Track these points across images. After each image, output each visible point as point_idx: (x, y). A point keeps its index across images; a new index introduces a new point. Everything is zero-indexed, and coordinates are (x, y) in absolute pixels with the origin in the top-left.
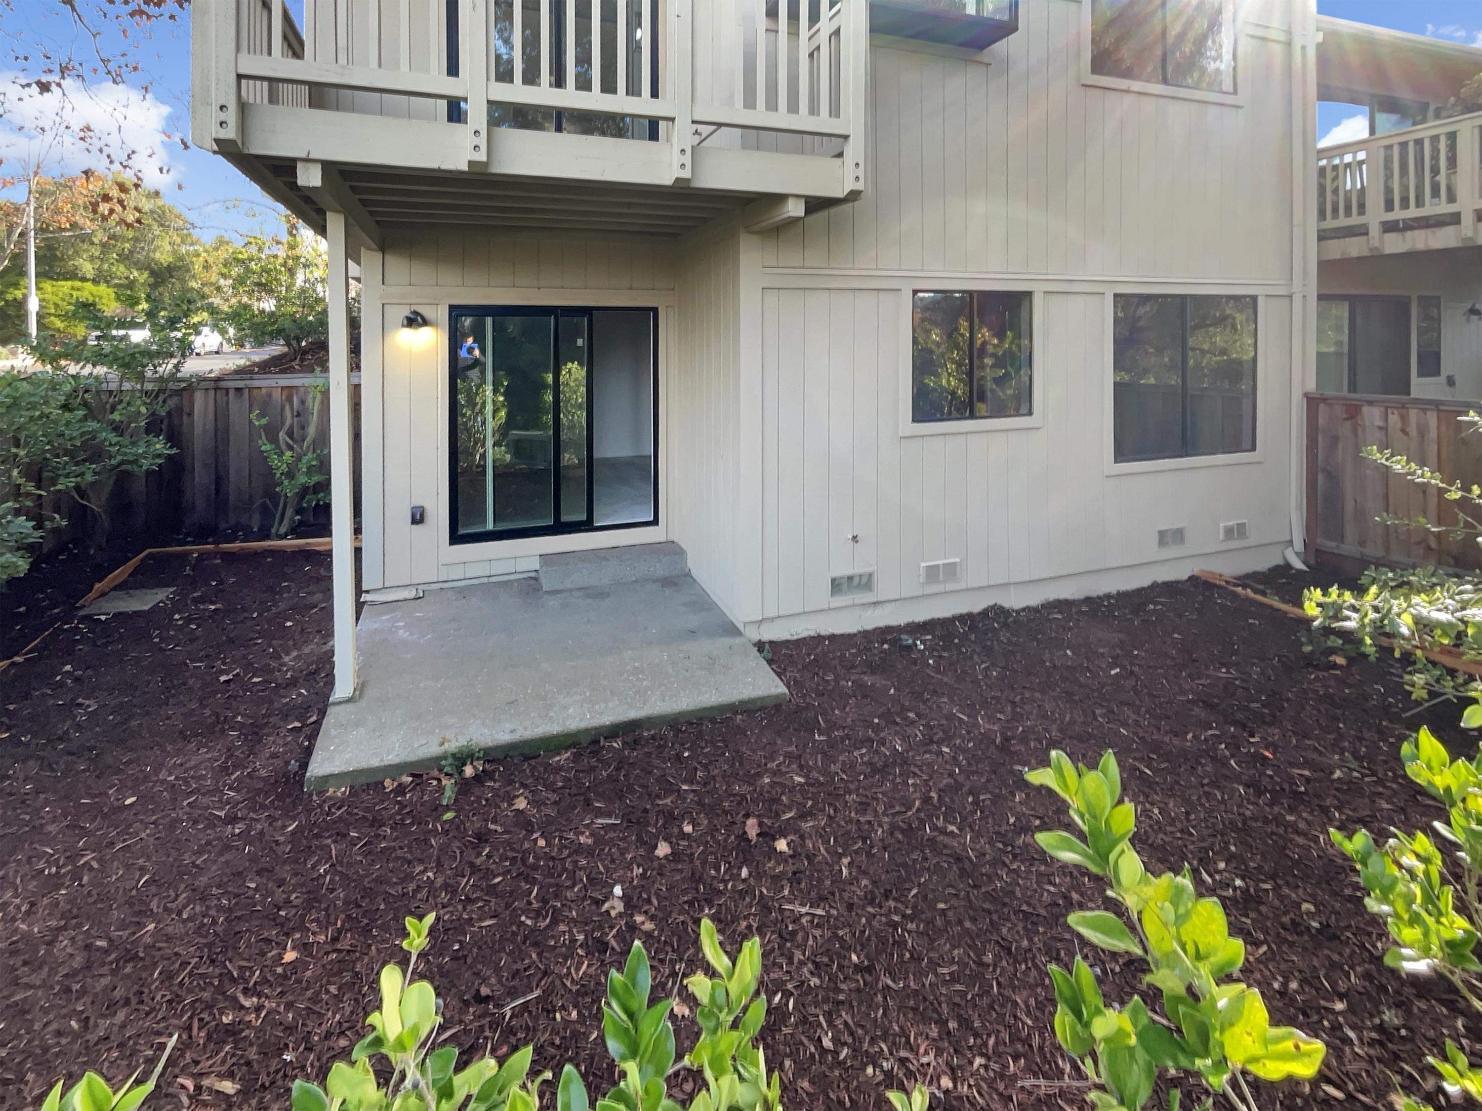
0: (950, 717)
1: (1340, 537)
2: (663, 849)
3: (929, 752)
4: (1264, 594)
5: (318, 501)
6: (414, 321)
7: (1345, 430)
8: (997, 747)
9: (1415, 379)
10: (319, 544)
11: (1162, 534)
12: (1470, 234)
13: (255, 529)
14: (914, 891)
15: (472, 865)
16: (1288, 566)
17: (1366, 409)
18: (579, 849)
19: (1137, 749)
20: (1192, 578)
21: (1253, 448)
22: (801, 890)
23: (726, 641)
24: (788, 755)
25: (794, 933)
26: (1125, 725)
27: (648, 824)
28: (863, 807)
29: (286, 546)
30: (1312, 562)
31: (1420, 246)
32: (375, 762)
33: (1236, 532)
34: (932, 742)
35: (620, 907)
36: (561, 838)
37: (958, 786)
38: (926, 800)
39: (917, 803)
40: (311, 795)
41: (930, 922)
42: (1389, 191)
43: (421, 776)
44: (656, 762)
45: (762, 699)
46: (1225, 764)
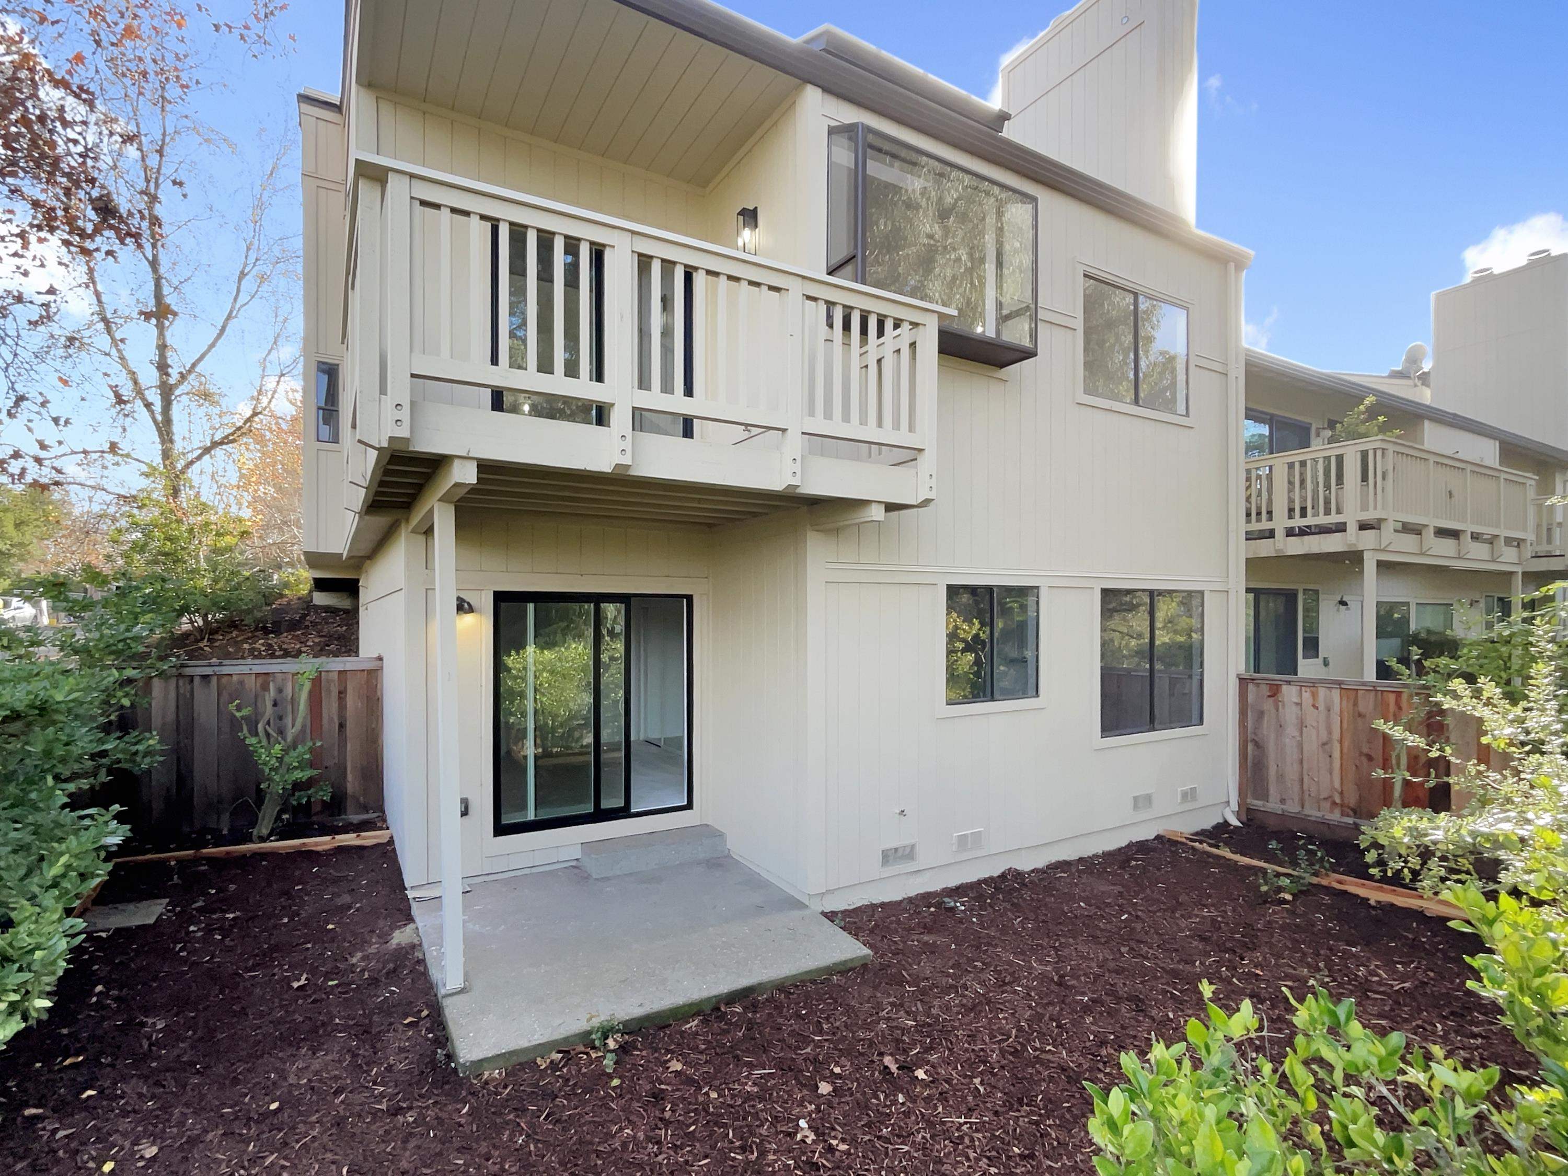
0: (1010, 963)
1: (1265, 797)
2: (825, 1088)
3: (1006, 992)
4: (1217, 847)
5: (309, 797)
6: (463, 607)
7: (1268, 705)
8: (1056, 983)
9: (1301, 661)
10: (316, 844)
11: (1136, 799)
12: (1354, 542)
13: (225, 832)
14: (1040, 1097)
15: (661, 1119)
16: (1226, 823)
17: (1285, 688)
18: (749, 1097)
19: (1162, 977)
20: (1158, 838)
21: (1201, 722)
22: (951, 1106)
23: (796, 914)
24: (893, 1004)
25: (961, 1138)
26: (1146, 958)
27: (802, 1071)
28: (972, 1037)
29: (278, 848)
30: (1244, 819)
31: (1316, 550)
32: (524, 1043)
33: (1189, 795)
34: (1005, 984)
35: (812, 1137)
36: (729, 1090)
37: (1040, 1017)
38: (1020, 1029)
39: (1014, 1032)
40: (468, 1078)
41: (1062, 1117)
42: (1291, 501)
43: (568, 1052)
44: (780, 1020)
45: (852, 960)
46: (1230, 983)
